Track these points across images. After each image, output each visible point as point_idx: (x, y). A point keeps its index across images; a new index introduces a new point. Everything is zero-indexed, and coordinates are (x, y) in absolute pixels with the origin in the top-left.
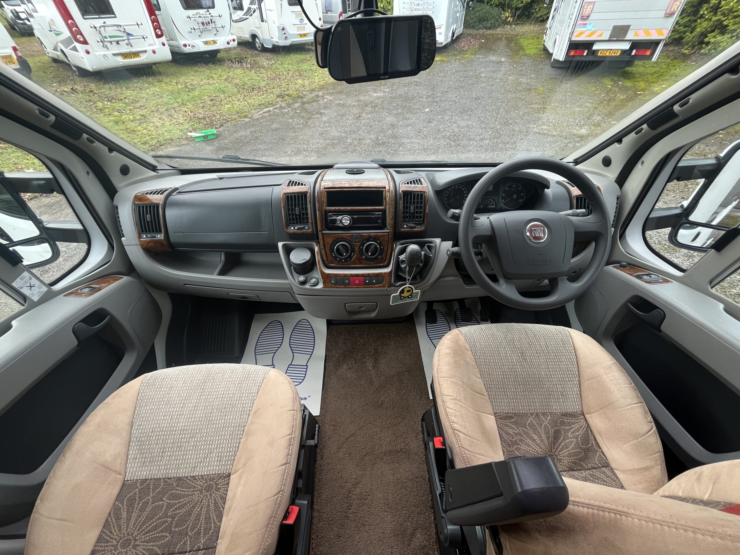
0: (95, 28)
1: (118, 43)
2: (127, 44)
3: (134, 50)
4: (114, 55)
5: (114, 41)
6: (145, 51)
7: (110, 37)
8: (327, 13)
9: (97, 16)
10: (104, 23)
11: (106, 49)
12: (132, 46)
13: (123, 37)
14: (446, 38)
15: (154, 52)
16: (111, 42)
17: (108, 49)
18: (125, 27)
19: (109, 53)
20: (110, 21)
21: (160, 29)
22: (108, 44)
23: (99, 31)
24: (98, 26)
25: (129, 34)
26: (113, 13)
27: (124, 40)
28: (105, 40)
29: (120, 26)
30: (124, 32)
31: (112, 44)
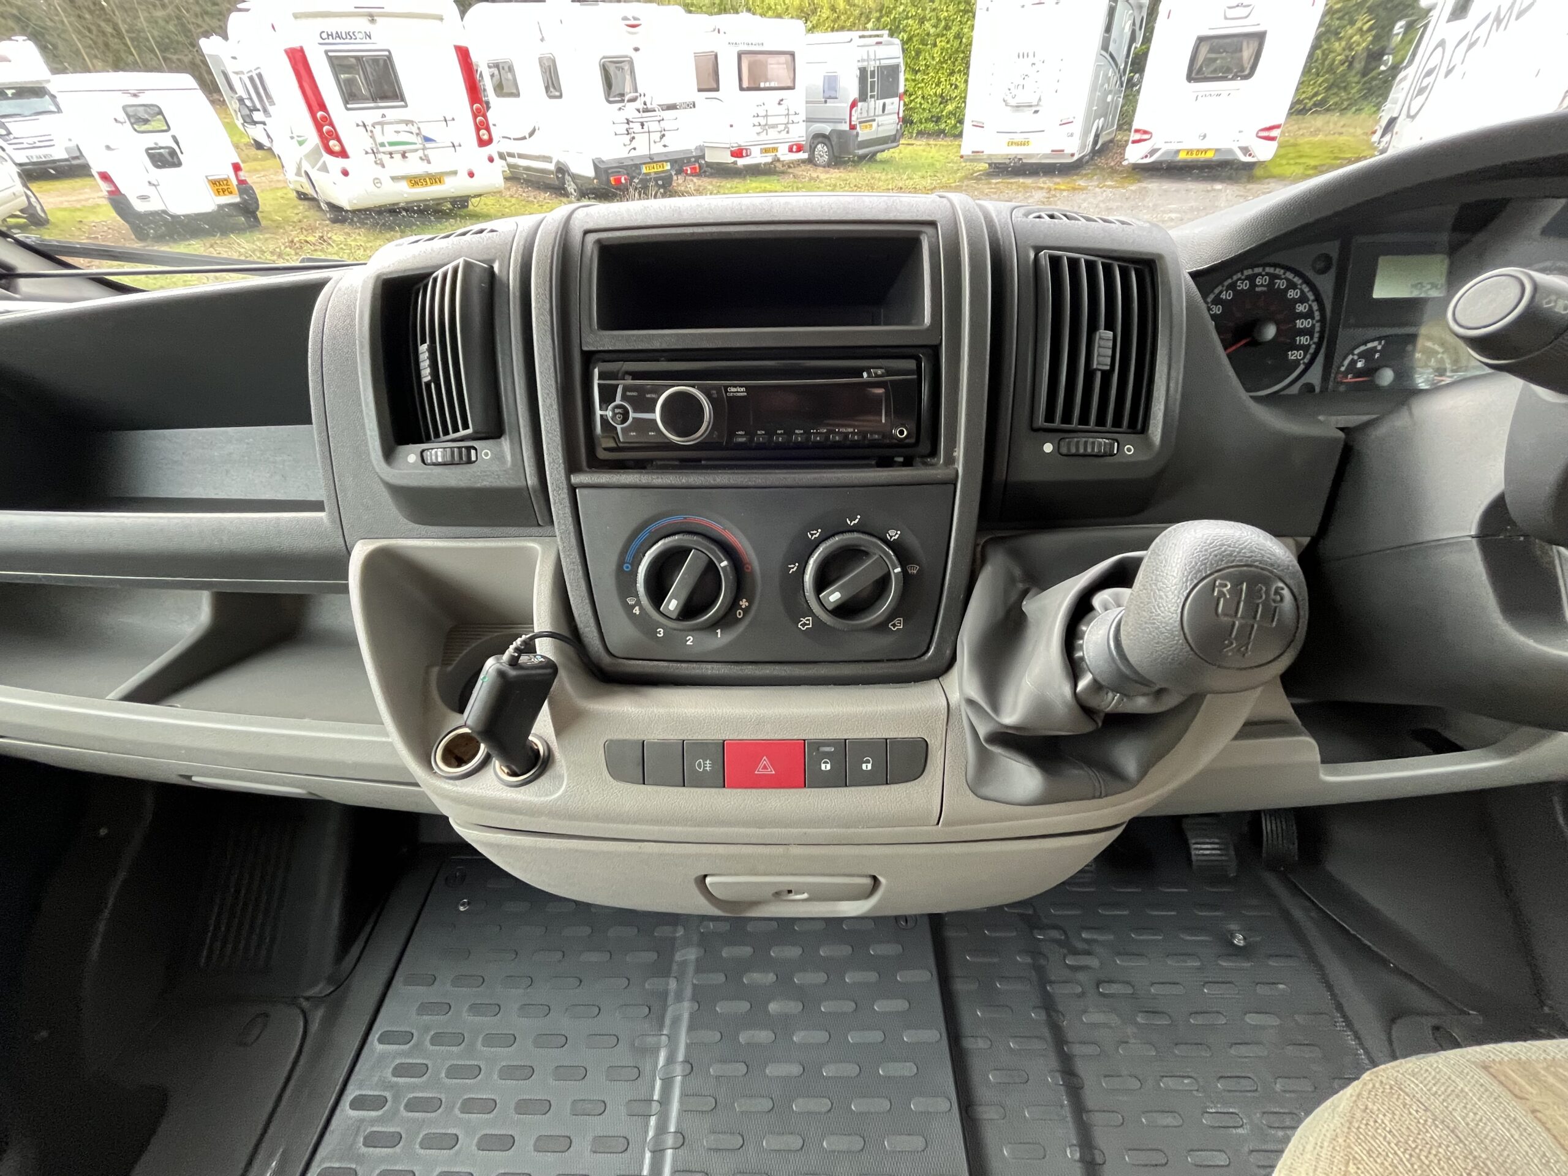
0: (365, 126)
1: (404, 156)
2: (421, 158)
3: (433, 169)
4: (394, 178)
5: (397, 152)
6: (455, 173)
7: (391, 144)
8: (826, 102)
9: (372, 105)
10: (384, 116)
11: (379, 167)
12: (429, 162)
13: (415, 144)
14: (1083, 146)
15: (471, 175)
16: (391, 154)
17: (383, 166)
18: (420, 125)
19: (384, 175)
20: (393, 114)
21: (488, 129)
22: (386, 158)
23: (372, 132)
24: (368, 123)
25: (427, 139)
26: (403, 99)
27: (416, 150)
28: (382, 149)
29: (412, 122)
30: (417, 134)
31: (392, 157)
